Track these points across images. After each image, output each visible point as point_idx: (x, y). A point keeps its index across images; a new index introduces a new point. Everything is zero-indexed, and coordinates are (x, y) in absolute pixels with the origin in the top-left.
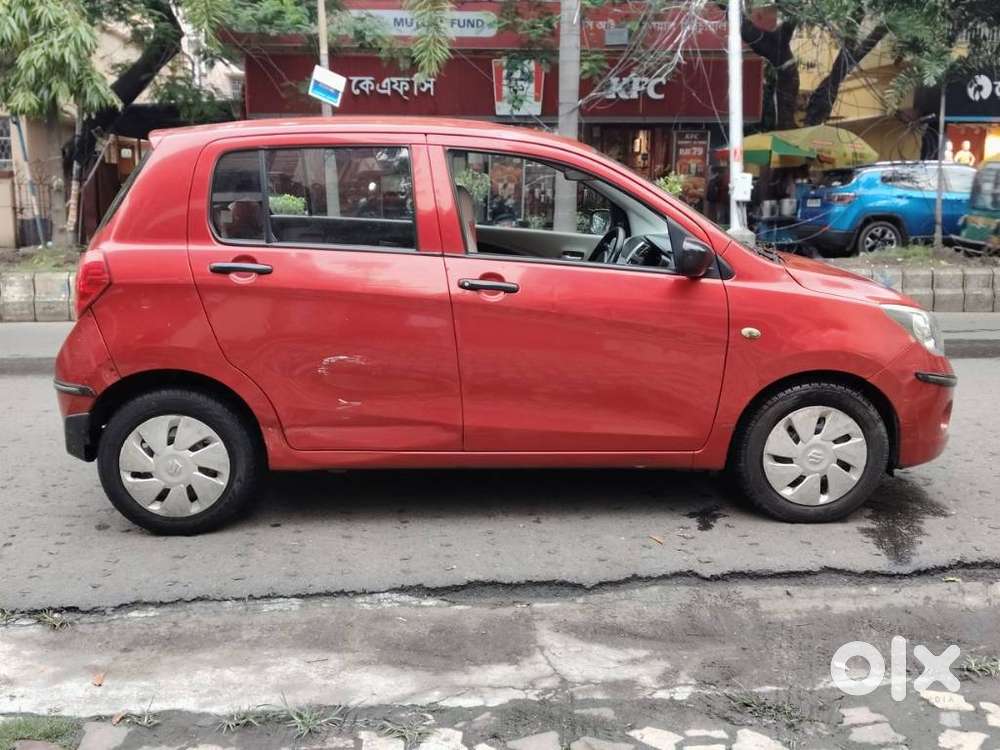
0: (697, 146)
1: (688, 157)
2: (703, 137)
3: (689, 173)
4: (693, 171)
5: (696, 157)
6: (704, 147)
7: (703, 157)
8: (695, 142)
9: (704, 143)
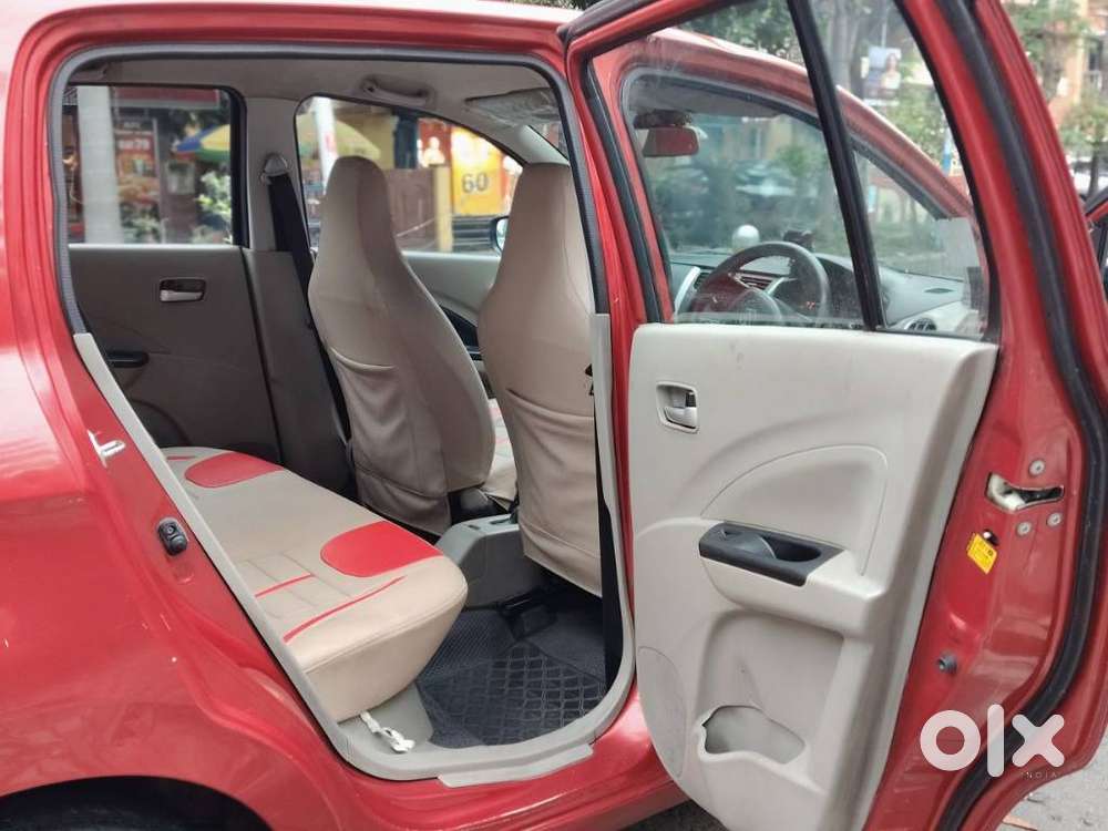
0: (142, 137)
1: (131, 152)
2: (147, 126)
3: (135, 171)
4: (140, 169)
5: (141, 151)
6: (150, 138)
7: (151, 152)
8: (138, 133)
9: (147, 133)
